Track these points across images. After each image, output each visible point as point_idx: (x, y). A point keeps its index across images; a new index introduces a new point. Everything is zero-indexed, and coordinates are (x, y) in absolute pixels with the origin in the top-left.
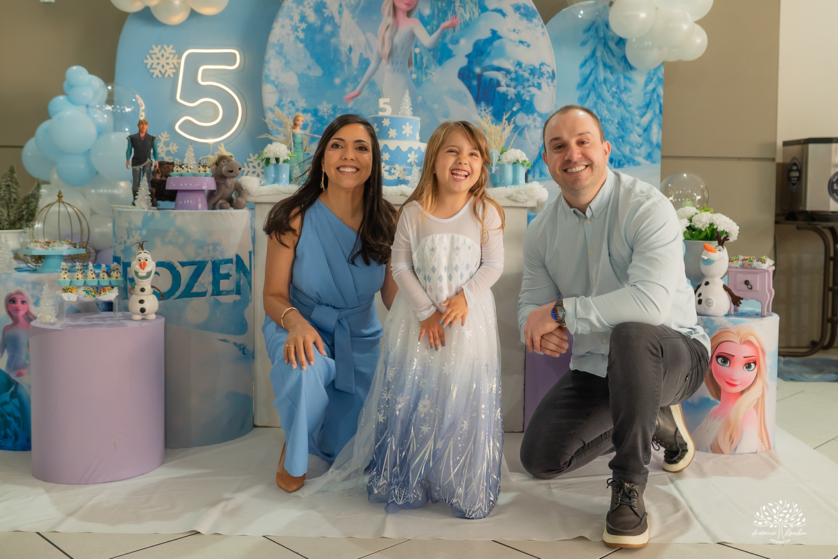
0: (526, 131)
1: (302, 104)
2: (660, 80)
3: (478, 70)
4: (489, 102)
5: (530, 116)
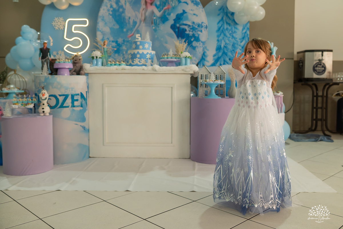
0: (196, 48)
1: (111, 39)
2: (248, 28)
3: (178, 25)
4: (182, 37)
5: (198, 42)
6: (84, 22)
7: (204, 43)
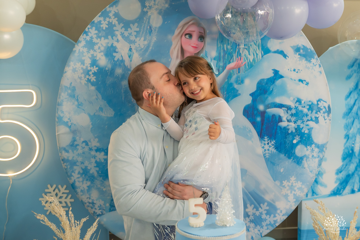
0: (304, 161)
3: (261, 108)
4: (271, 136)
5: (308, 147)
6: (27, 98)
7: (321, 148)
